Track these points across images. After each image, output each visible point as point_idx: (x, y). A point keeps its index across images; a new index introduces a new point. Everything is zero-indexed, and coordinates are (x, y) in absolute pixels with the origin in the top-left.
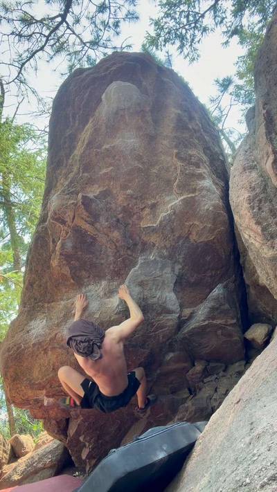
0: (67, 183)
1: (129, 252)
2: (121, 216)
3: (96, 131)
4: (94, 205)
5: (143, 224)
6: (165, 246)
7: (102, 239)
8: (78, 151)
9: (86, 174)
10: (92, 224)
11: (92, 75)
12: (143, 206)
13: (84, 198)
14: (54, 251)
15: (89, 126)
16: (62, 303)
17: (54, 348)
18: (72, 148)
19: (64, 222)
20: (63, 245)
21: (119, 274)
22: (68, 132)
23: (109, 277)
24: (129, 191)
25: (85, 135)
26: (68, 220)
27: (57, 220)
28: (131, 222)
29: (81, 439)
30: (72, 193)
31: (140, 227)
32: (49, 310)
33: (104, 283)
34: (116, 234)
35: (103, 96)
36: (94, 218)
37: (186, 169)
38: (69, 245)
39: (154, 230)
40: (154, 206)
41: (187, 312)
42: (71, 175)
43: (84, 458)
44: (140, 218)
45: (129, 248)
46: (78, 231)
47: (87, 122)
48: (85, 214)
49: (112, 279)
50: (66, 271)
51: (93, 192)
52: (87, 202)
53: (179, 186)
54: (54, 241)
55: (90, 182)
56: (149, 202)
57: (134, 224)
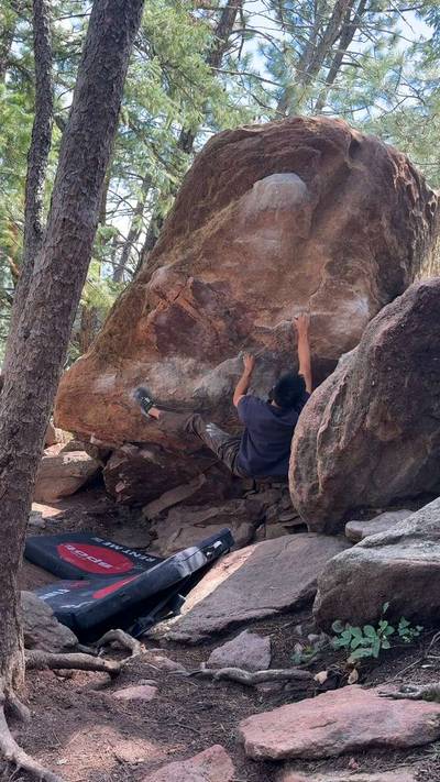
0: (181, 258)
1: (231, 343)
2: (233, 309)
3: (233, 220)
4: (203, 293)
5: (257, 323)
6: (276, 350)
7: (203, 324)
8: (206, 231)
9: (205, 260)
10: (196, 308)
12: (264, 307)
13: (195, 283)
14: (145, 316)
15: (227, 210)
16: (139, 363)
17: (116, 403)
18: (200, 223)
19: (164, 297)
20: (156, 317)
21: (213, 357)
22: (201, 204)
23: (198, 357)
24: (250, 290)
25: (220, 217)
26: (170, 298)
27: (158, 293)
28: (243, 317)
29: (121, 475)
30: (184, 273)
31: (252, 325)
32: (122, 366)
33: (191, 361)
34: (221, 324)
35: (256, 185)
36: (200, 302)
37: (332, 284)
38: (163, 319)
39: (268, 333)
40: (276, 311)
42: (189, 251)
43: (118, 490)
44: (256, 317)
45: (231, 340)
46: (177, 309)
47: (228, 202)
48: (191, 297)
49: (202, 360)
50: (154, 338)
51: (208, 279)
52: (197, 287)
53: (315, 300)
54: (148, 307)
55: (210, 268)
56: (272, 306)
57: (246, 320)
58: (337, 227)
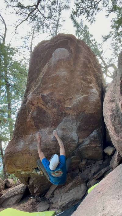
0: (35, 89)
1: (59, 117)
2: (57, 103)
3: (49, 68)
4: (46, 98)
5: (66, 106)
6: (74, 115)
7: (49, 111)
8: (41, 76)
9: (44, 86)
10: (45, 106)
11: (49, 45)
12: (66, 99)
13: (42, 95)
14: (28, 115)
15: (46, 66)
16: (30, 135)
17: (26, 153)
18: (39, 74)
19: (33, 105)
20: (32, 113)
21: (55, 125)
22: (37, 68)
23: (50, 126)
24: (61, 93)
25: (44, 70)
26: (35, 105)
27: (30, 104)
28: (61, 105)
29: (34, 185)
30: (37, 93)
31: (64, 107)
32: (25, 138)
33: (48, 128)
34: (54, 110)
35: (53, 54)
36: (46, 103)
37: (85, 85)
38: (35, 114)
39: (70, 109)
40: (71, 99)
41: (81, 141)
42: (37, 86)
43: (35, 192)
44: (65, 104)
45: (59, 115)
46: (39, 108)
47: (46, 64)
48: (42, 102)
49: (51, 127)
50: (33, 123)
51: (46, 93)
52: (43, 97)
53: (82, 91)
54: (28, 111)
55: (45, 89)
56: (69, 98)
57: (62, 106)
58: (81, 66)
